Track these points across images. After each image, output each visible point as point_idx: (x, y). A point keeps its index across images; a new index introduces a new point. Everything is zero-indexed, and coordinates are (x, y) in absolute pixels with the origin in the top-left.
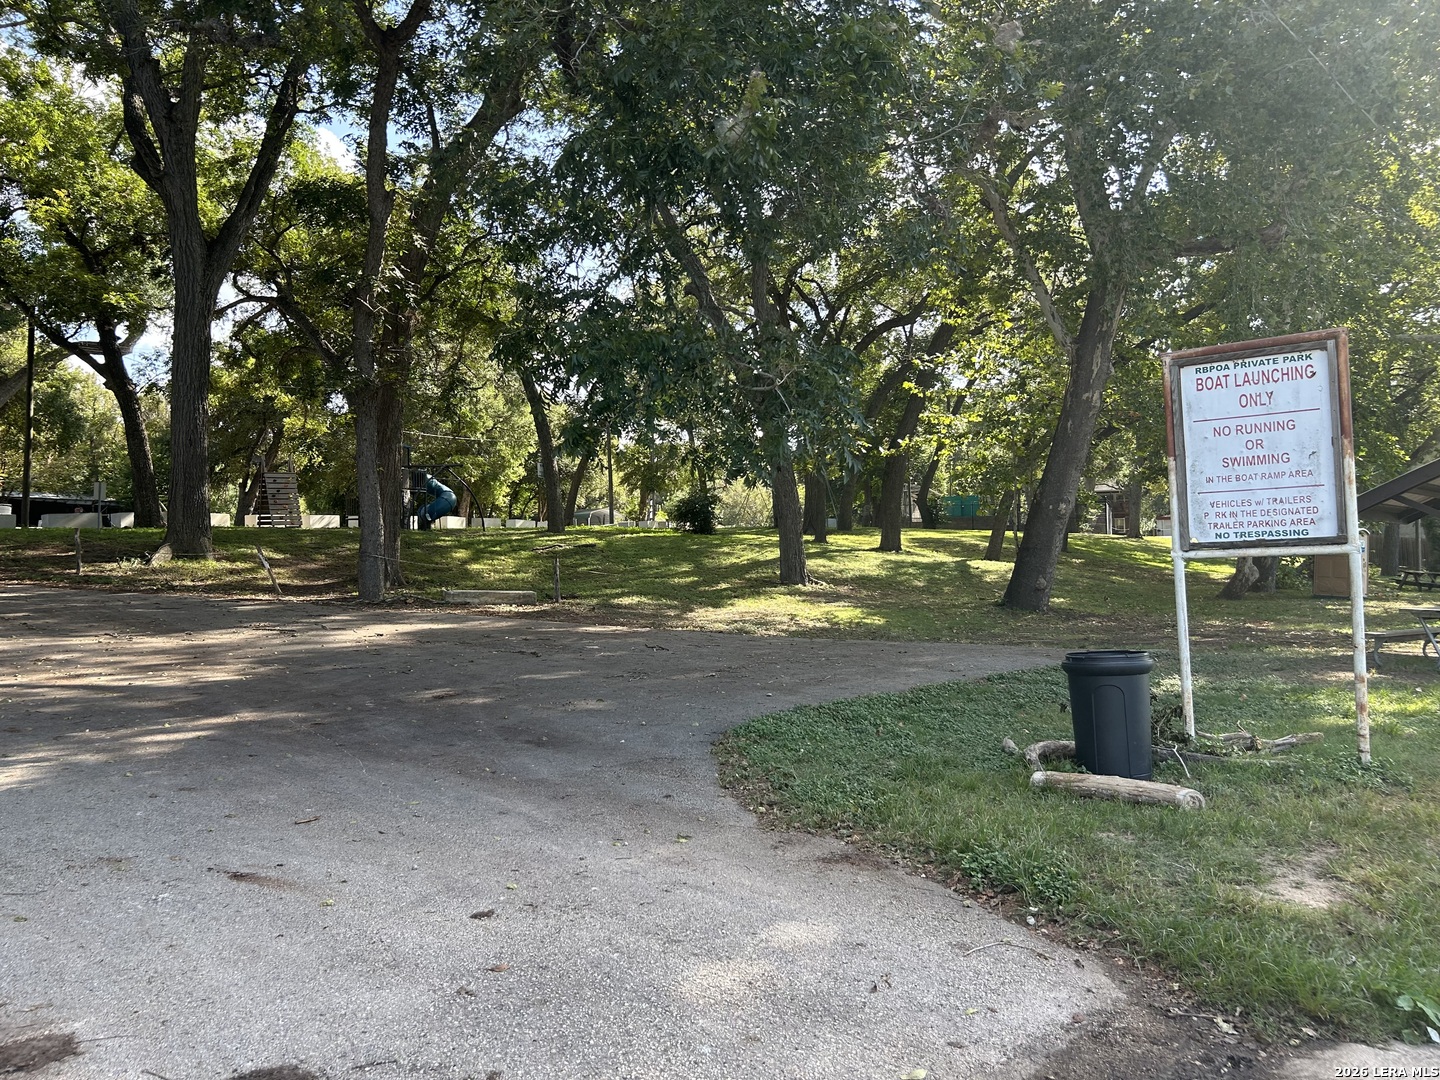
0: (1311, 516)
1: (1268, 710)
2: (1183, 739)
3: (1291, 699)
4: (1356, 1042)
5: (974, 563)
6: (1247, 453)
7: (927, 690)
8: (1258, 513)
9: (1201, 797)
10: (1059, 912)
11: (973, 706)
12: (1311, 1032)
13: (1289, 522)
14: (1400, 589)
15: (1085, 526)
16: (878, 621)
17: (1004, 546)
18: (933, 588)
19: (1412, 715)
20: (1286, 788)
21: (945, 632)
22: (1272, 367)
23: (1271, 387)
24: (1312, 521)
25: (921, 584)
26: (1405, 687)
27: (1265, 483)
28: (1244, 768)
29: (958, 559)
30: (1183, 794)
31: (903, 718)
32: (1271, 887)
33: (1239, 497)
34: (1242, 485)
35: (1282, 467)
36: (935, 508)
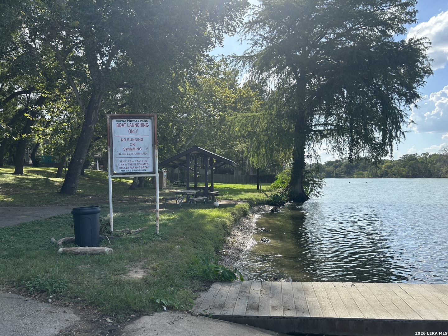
0: (146, 166)
1: (136, 221)
2: (110, 232)
3: (142, 218)
4: (145, 315)
5: (51, 179)
6: (130, 147)
7: (25, 224)
8: (133, 165)
9: (112, 250)
10: (60, 296)
11: (42, 228)
12: (133, 316)
13: (141, 167)
14: (174, 186)
15: (90, 167)
16: (10, 200)
17: (62, 173)
18: (35, 187)
19: (171, 220)
20: (137, 244)
21: (38, 203)
22: (137, 122)
23: (137, 128)
24: (147, 167)
25: (31, 186)
26: (170, 212)
27: (135, 156)
28: (126, 239)
29: (45, 177)
30: (107, 249)
31: (14, 235)
32: (128, 274)
33: (128, 159)
34: (129, 156)
35: (139, 151)
36: (38, 159)
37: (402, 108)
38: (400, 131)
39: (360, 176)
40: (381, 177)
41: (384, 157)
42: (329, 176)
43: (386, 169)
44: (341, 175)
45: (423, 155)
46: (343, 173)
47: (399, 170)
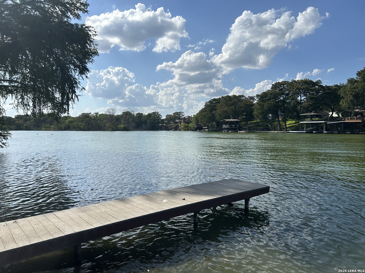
37: (77, 77)
38: (75, 95)
39: (48, 129)
40: (65, 130)
41: (63, 114)
42: (19, 128)
43: (69, 124)
44: (31, 127)
45: (95, 114)
46: (32, 126)
47: (78, 124)
